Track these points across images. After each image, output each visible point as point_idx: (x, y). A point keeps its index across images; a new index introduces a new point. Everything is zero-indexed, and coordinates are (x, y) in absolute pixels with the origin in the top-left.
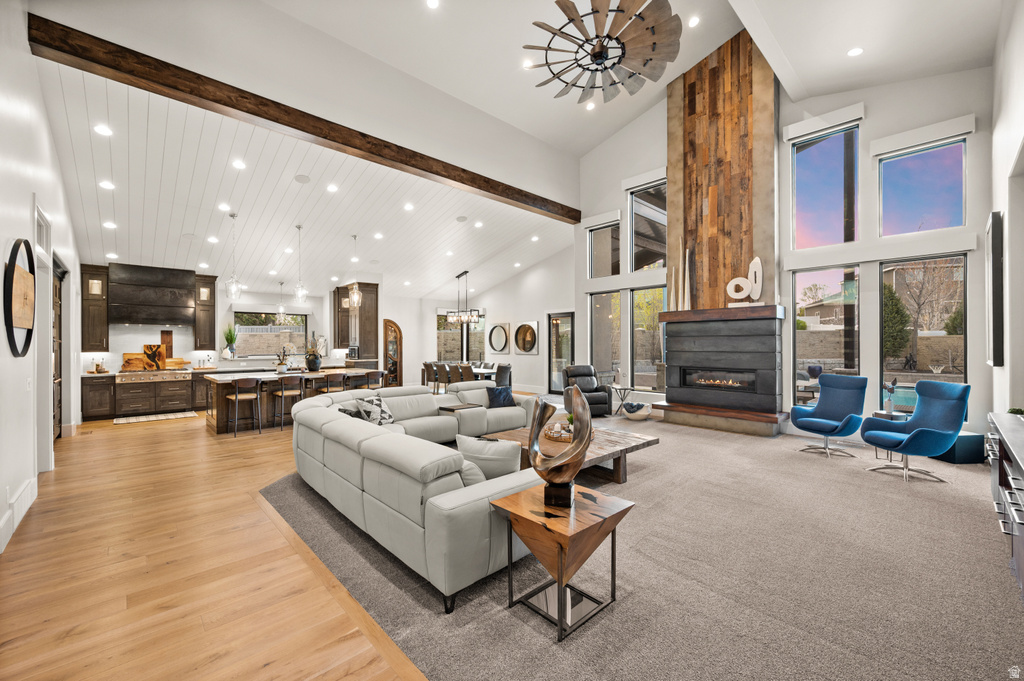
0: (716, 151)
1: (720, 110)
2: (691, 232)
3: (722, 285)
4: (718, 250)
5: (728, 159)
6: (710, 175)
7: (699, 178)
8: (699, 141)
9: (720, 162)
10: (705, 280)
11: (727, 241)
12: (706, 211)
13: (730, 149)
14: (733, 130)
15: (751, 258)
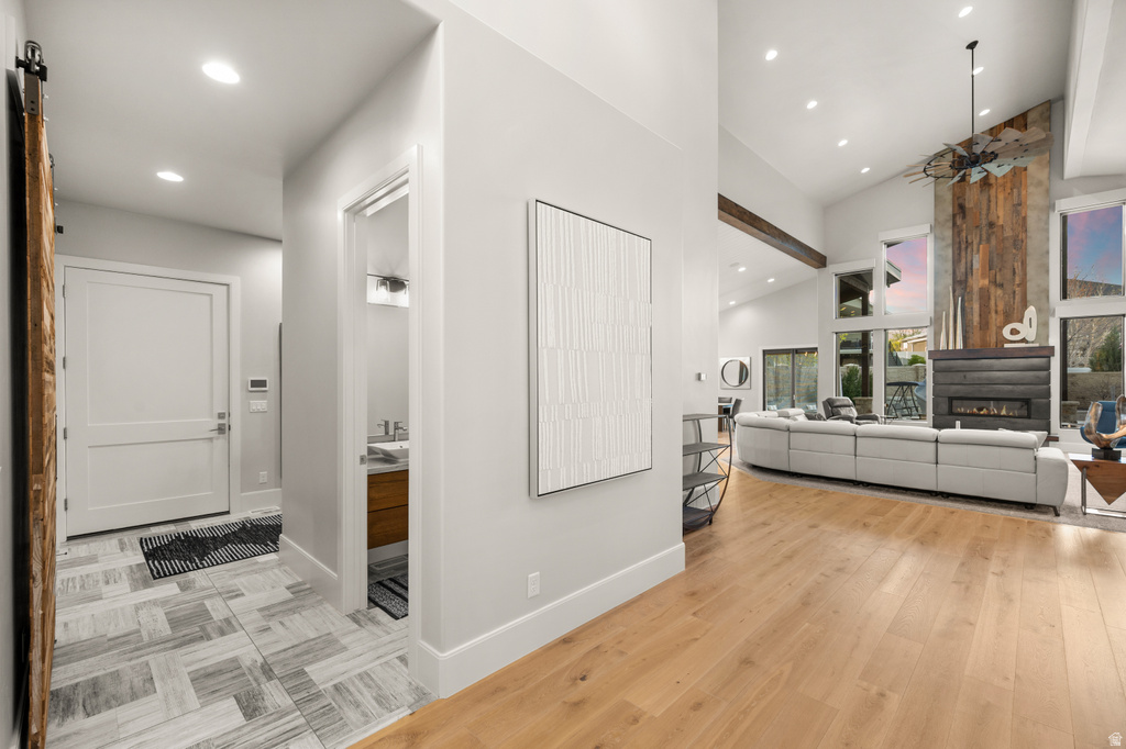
0: (988, 214)
2: (960, 282)
3: (993, 329)
4: (989, 298)
5: (1001, 222)
6: (981, 235)
7: (969, 237)
8: (969, 205)
9: (991, 225)
10: (975, 324)
11: (999, 292)
12: (976, 265)
13: (1001, 213)
14: (1006, 199)
15: (1025, 307)
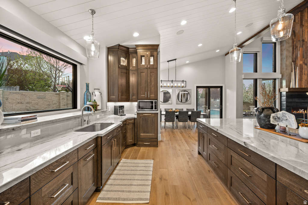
0: (302, 36)
1: (304, 24)
4: (303, 69)
5: (306, 40)
6: (300, 44)
7: (297, 44)
8: (297, 32)
9: (303, 41)
11: (306, 67)
12: (299, 56)
13: (306, 37)
14: (307, 32)
